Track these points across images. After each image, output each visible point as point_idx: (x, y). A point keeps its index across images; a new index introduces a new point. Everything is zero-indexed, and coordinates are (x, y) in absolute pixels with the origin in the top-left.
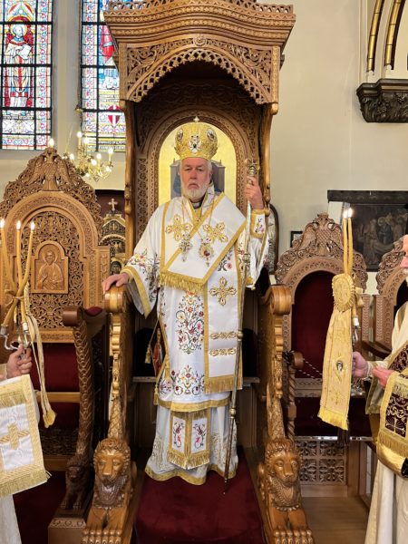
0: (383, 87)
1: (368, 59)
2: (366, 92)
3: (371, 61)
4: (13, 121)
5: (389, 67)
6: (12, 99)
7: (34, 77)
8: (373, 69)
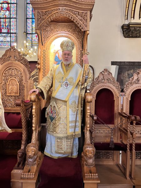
0: (130, 25)
1: (125, 16)
2: (124, 27)
3: (126, 16)
4: (3, 38)
5: (133, 18)
6: (3, 30)
8: (127, 19)
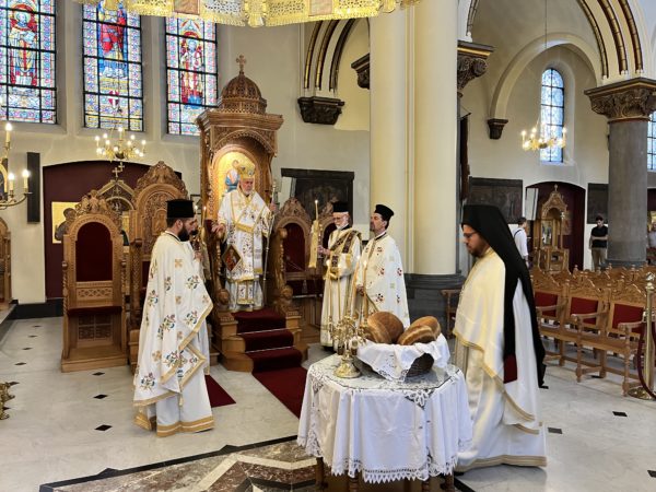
0: (315, 102)
2: (304, 102)
3: (306, 81)
5: (318, 88)
6: (18, 78)
7: (38, 60)
8: (308, 87)
